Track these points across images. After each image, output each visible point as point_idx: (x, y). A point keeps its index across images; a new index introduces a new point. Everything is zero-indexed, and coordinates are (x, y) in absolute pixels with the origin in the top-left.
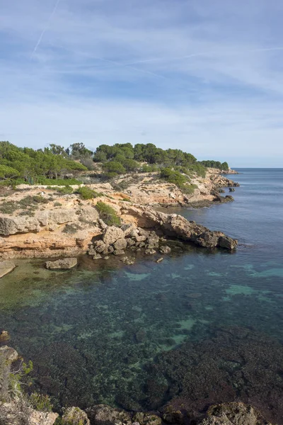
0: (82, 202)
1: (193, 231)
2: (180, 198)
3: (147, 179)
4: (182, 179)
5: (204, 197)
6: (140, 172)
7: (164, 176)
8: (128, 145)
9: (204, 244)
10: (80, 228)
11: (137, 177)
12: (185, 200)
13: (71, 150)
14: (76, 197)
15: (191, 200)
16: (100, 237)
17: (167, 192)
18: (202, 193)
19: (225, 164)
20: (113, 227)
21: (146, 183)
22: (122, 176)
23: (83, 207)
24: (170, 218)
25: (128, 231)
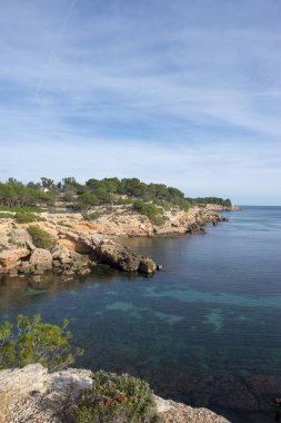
0: (17, 225)
1: (120, 256)
2: (150, 229)
3: (120, 211)
4: (154, 211)
5: (175, 229)
6: (115, 204)
7: (137, 209)
8: (115, 180)
9: (125, 268)
10: (7, 249)
11: (111, 209)
12: (155, 231)
13: (63, 183)
14: (11, 220)
15: (159, 232)
16: (27, 258)
17: (138, 223)
18: (173, 225)
19: (228, 201)
20: (40, 250)
21: (117, 214)
22: (97, 207)
23: (16, 230)
24: (102, 243)
25: (56, 253)
